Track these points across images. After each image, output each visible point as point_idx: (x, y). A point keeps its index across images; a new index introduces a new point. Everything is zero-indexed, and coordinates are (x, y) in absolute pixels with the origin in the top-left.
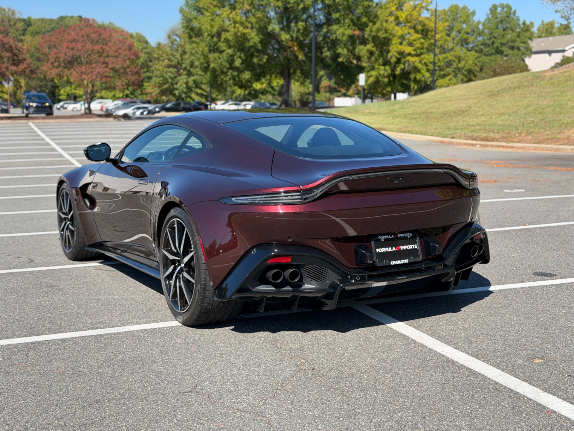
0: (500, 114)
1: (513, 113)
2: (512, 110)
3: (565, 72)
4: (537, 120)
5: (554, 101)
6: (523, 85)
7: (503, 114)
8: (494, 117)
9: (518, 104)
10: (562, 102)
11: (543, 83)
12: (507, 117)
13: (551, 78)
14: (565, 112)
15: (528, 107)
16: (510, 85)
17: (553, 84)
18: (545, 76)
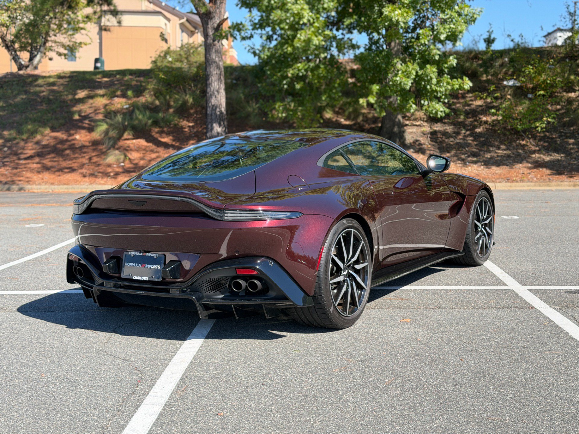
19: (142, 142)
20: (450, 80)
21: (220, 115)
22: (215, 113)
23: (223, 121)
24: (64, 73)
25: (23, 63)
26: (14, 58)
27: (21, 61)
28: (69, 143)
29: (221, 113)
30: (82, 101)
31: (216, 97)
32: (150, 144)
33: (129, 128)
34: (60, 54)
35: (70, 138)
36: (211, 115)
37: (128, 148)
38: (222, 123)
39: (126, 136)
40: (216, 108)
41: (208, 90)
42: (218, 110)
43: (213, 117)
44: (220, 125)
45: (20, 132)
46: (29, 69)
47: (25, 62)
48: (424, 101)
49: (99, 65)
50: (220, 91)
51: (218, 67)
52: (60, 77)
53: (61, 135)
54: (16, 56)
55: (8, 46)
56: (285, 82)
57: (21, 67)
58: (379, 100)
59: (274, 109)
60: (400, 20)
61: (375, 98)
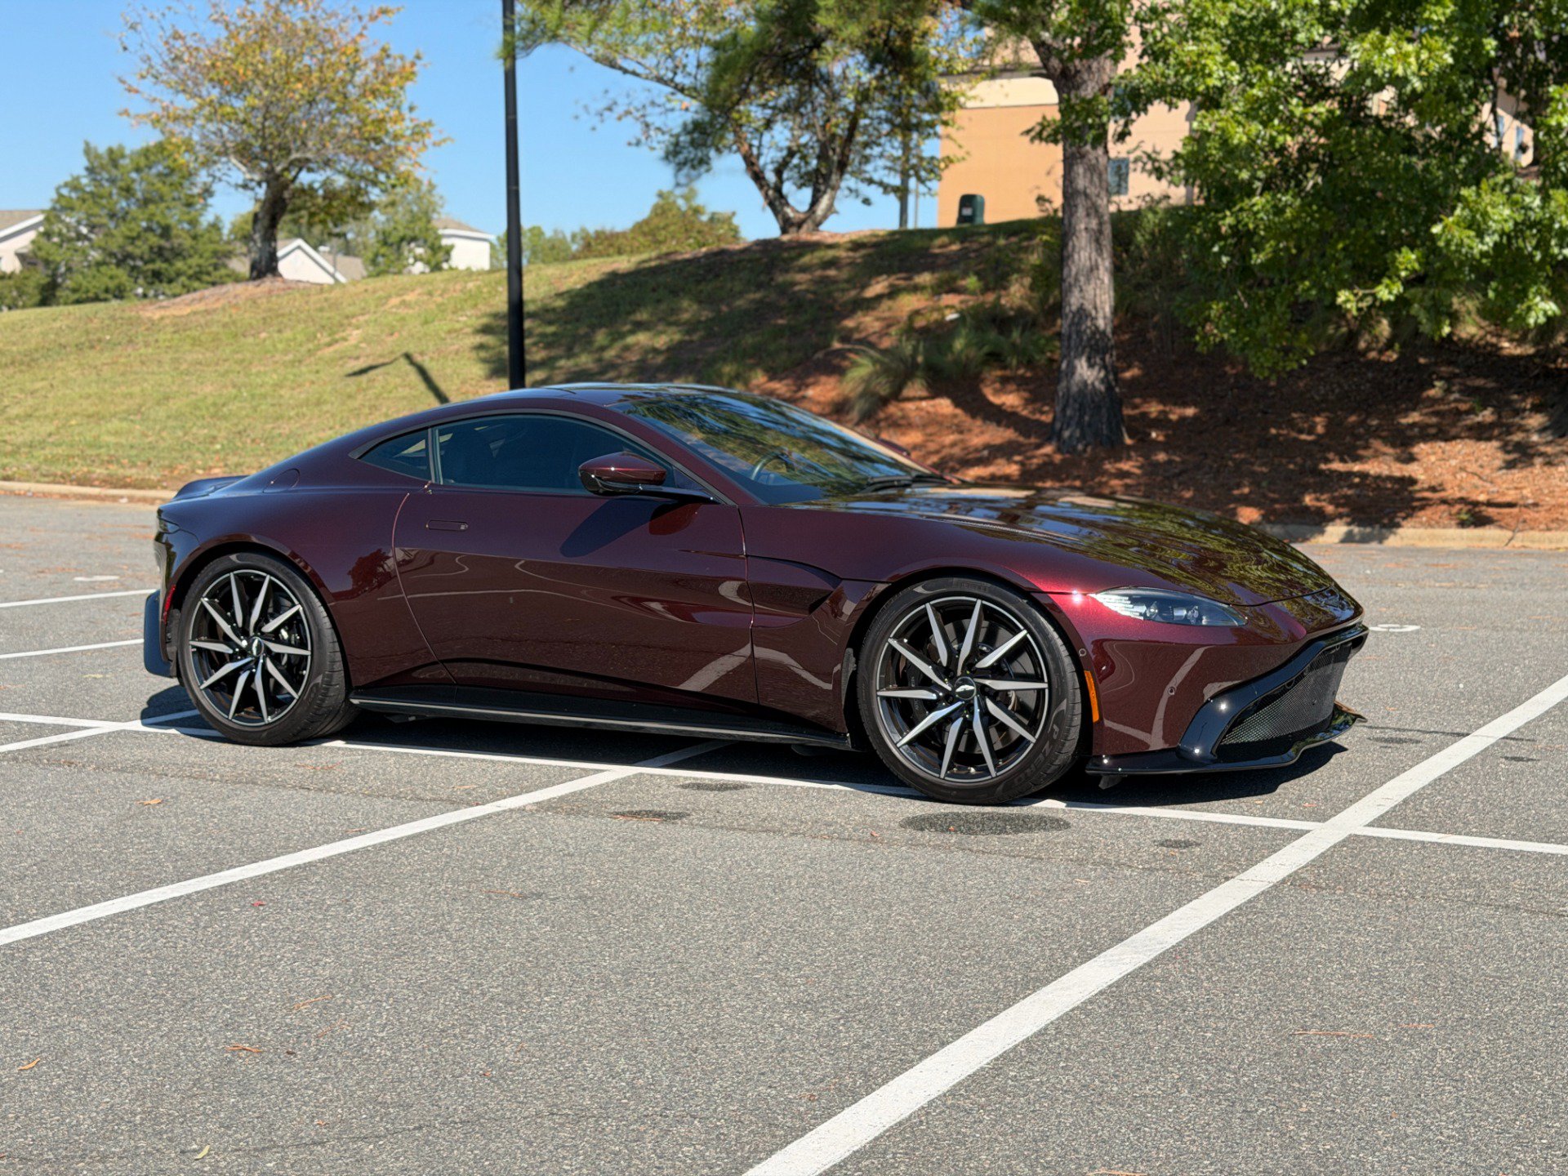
0: (89, 416)
1: (128, 412)
2: (124, 407)
3: (207, 312)
4: (223, 434)
5: (234, 386)
6: (100, 340)
7: (96, 418)
8: (73, 422)
9: (124, 389)
10: (263, 390)
11: (161, 336)
12: (115, 424)
13: (179, 326)
14: (292, 413)
15: (167, 398)
16: (52, 336)
17: (196, 342)
18: (150, 319)
19: (944, 406)
21: (1091, 337)
22: (1080, 333)
23: (1102, 353)
25: (791, 214)
26: (771, 204)
27: (788, 210)
29: (1097, 331)
31: (1081, 291)
32: (958, 411)
33: (919, 373)
36: (1070, 337)
37: (903, 422)
38: (1098, 359)
39: (908, 392)
40: (1080, 317)
41: (1066, 272)
42: (1086, 323)
43: (1073, 343)
44: (1092, 363)
46: (805, 227)
47: (797, 211)
49: (969, 211)
50: (1097, 274)
51: (1094, 210)
52: (856, 246)
54: (777, 201)
55: (758, 177)
56: (1216, 249)
57: (786, 225)
58: (1431, 292)
59: (1208, 319)
60: (1400, 71)
61: (1398, 288)
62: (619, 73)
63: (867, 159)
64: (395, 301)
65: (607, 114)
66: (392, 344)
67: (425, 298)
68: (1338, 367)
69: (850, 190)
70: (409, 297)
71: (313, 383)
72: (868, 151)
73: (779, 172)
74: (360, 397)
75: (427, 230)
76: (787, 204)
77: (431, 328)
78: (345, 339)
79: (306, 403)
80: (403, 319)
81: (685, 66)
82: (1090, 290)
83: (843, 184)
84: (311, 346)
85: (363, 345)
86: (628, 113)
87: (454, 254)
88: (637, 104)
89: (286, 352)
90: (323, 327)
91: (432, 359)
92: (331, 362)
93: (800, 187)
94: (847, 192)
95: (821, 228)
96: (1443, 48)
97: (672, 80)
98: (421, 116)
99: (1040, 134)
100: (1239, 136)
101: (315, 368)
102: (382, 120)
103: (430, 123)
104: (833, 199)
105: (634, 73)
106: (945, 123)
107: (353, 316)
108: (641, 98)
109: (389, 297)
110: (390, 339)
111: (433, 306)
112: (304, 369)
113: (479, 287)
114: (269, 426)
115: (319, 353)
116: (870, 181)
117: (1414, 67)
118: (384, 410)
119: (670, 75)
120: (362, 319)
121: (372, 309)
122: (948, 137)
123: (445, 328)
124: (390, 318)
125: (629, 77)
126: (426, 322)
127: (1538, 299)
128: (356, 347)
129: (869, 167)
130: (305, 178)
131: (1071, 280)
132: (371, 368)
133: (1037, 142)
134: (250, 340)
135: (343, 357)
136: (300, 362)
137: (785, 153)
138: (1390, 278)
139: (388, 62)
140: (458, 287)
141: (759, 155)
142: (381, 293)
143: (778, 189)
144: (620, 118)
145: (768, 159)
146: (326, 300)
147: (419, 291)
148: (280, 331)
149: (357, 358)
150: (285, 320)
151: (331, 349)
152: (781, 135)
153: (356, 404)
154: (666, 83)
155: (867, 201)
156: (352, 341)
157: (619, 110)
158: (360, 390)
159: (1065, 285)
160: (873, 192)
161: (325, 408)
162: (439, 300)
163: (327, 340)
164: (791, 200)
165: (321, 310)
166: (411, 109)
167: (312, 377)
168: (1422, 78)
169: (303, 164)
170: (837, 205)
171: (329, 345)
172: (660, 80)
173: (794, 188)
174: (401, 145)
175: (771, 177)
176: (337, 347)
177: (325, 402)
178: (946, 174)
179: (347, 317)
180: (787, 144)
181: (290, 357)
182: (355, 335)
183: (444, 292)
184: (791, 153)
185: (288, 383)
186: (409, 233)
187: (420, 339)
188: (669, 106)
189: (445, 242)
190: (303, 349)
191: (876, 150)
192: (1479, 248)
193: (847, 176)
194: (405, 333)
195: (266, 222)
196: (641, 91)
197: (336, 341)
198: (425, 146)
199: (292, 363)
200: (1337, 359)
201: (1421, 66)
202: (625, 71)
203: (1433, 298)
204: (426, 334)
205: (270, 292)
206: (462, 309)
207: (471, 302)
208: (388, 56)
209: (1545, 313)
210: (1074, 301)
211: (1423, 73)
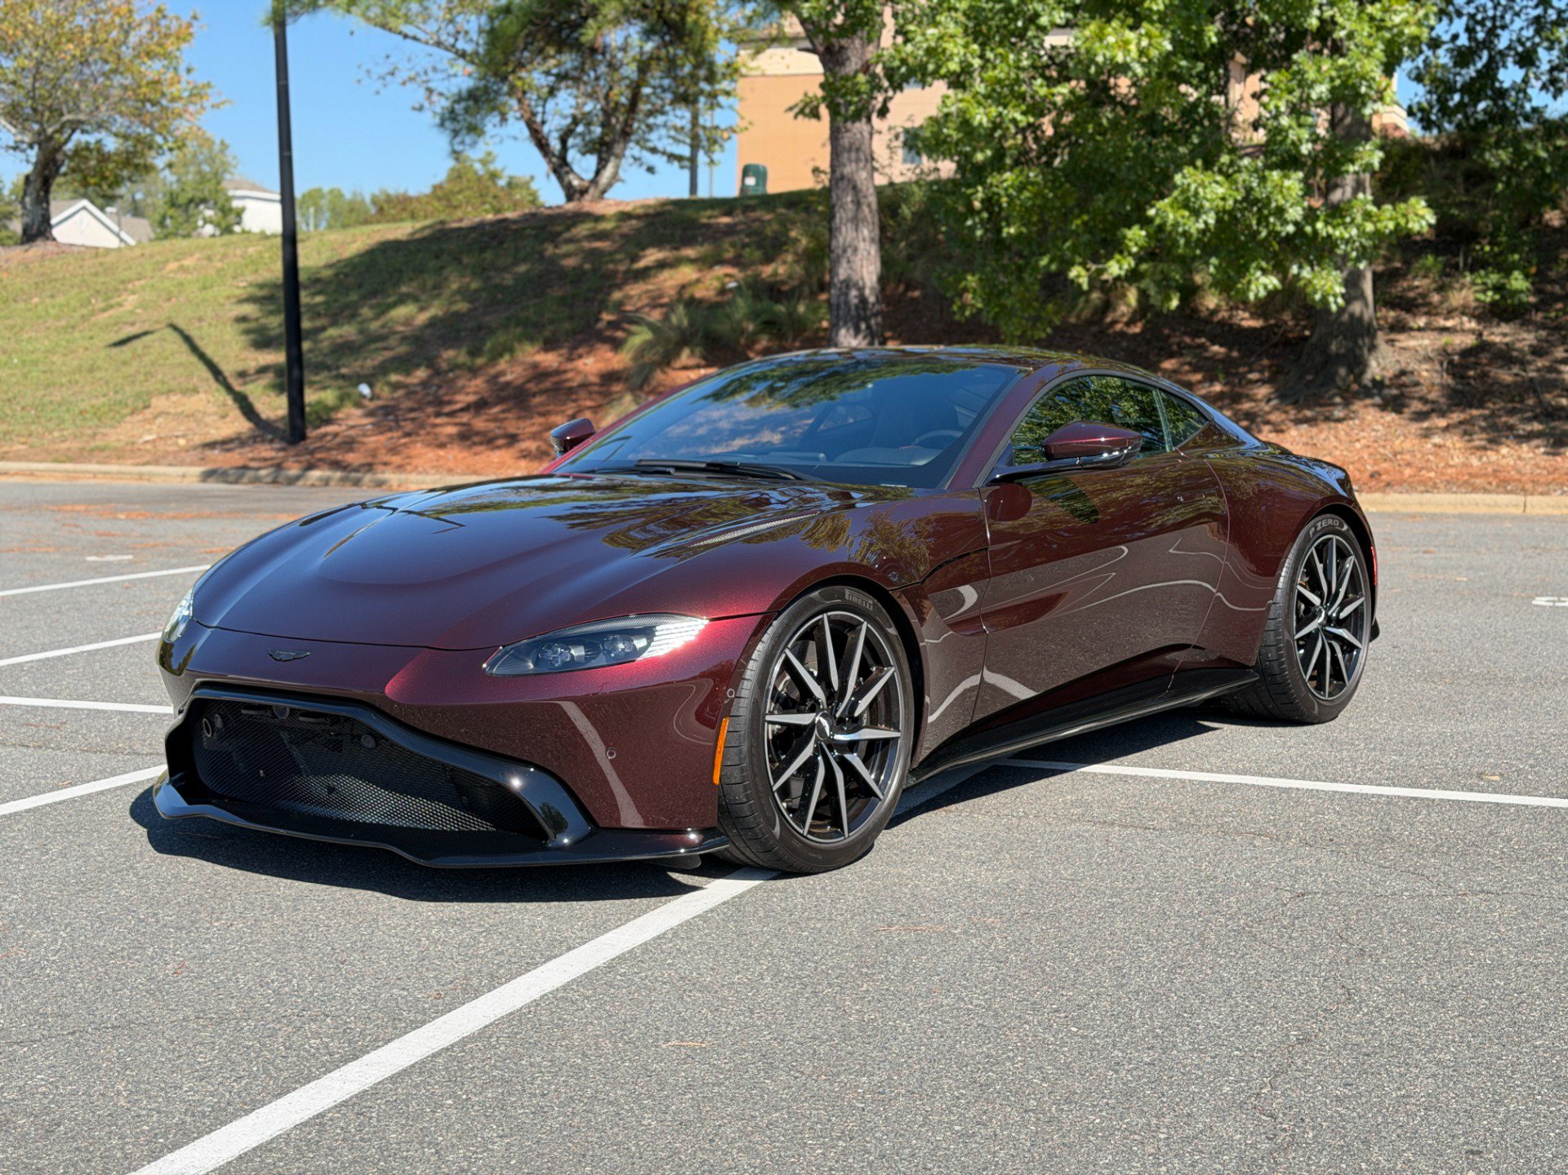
5: (5, 353)
10: (34, 357)
14: (64, 380)
20: (1372, 208)
21: (857, 307)
22: (847, 303)
23: (867, 320)
24: (644, 206)
25: (576, 183)
26: (556, 171)
27: (572, 178)
28: (555, 379)
29: (863, 300)
30: (644, 274)
31: (849, 261)
33: (697, 341)
34: (672, 157)
35: (569, 366)
36: (837, 307)
38: (863, 326)
39: (685, 357)
40: (848, 287)
41: (834, 243)
42: (854, 293)
43: (841, 313)
44: (857, 331)
45: (474, 353)
46: (587, 197)
47: (581, 179)
48: (1301, 267)
49: (751, 181)
50: (862, 245)
53: (550, 360)
54: (560, 167)
55: (542, 145)
56: (969, 223)
57: (571, 193)
58: (1160, 266)
59: (966, 290)
60: (1120, 58)
61: (1128, 263)
62: (400, 38)
63: (650, 128)
64: (173, 266)
65: (389, 78)
66: (167, 311)
67: (205, 263)
68: (1095, 336)
69: (635, 159)
70: (188, 262)
71: (86, 349)
72: (651, 120)
73: (563, 141)
74: (135, 364)
75: (217, 191)
76: (572, 171)
77: (209, 294)
78: (120, 305)
79: (79, 369)
80: (181, 284)
81: (467, 33)
82: (857, 261)
83: (628, 153)
84: (85, 311)
85: (139, 311)
86: (412, 79)
87: (246, 217)
88: (419, 69)
89: (58, 318)
90: (98, 292)
91: (210, 325)
92: (105, 328)
93: (584, 154)
94: (631, 160)
95: (607, 195)
96: (1162, 35)
97: (453, 46)
98: (198, 78)
99: (802, 112)
100: (981, 117)
101: (88, 334)
102: (157, 82)
103: (209, 85)
104: (617, 167)
105: (415, 38)
106: (728, 94)
107: (130, 281)
108: (424, 63)
109: (167, 261)
110: (166, 305)
111: (212, 272)
112: (77, 335)
113: (260, 252)
114: (41, 393)
115: (93, 319)
116: (654, 150)
117: (1134, 53)
118: (160, 377)
119: (451, 40)
120: (138, 283)
121: (149, 274)
122: (731, 107)
123: (225, 294)
124: (167, 284)
125: (409, 41)
126: (204, 288)
127: (1259, 273)
128: (132, 312)
129: (653, 136)
130: (78, 138)
131: (840, 251)
132: (146, 333)
133: (800, 117)
134: (22, 305)
135: (118, 323)
136: (73, 327)
137: (569, 121)
138: (1121, 252)
139: (163, 22)
140: (238, 252)
141: (543, 122)
142: (158, 258)
143: (563, 157)
144: (404, 83)
145: (552, 128)
146: (101, 264)
147: (197, 255)
148: (52, 296)
149: (133, 324)
150: (58, 285)
151: (106, 315)
152: (565, 103)
153: (130, 370)
154: (447, 49)
155: (651, 170)
156: (128, 307)
157: (403, 75)
158: (135, 356)
159: (833, 256)
160: (658, 161)
161: (98, 375)
162: (219, 265)
163: (101, 305)
164: (576, 168)
165: (96, 274)
166: (189, 71)
167: (86, 343)
168: (1143, 65)
169: (76, 125)
170: (621, 174)
171: (104, 310)
172: (439, 44)
173: (578, 156)
174: (178, 106)
175: (555, 145)
176: (111, 312)
177: (99, 368)
178: (727, 145)
179: (123, 282)
180: (572, 111)
181: (63, 323)
182: (131, 300)
183: (225, 256)
184: (576, 121)
185: (61, 350)
186: (199, 195)
187: (198, 305)
188: (452, 72)
189: (236, 204)
190: (77, 315)
191: (660, 119)
192: (1195, 226)
193: (632, 145)
194: (182, 299)
195: (38, 185)
196: (423, 56)
197: (111, 307)
198: (203, 108)
199: (66, 328)
200: (1095, 329)
201: (1142, 52)
202: (406, 36)
203: (1162, 272)
204: (204, 300)
205: (43, 256)
206: (242, 274)
207: (252, 268)
208: (164, 17)
209: (1265, 287)
210: (842, 273)
211: (1144, 60)
